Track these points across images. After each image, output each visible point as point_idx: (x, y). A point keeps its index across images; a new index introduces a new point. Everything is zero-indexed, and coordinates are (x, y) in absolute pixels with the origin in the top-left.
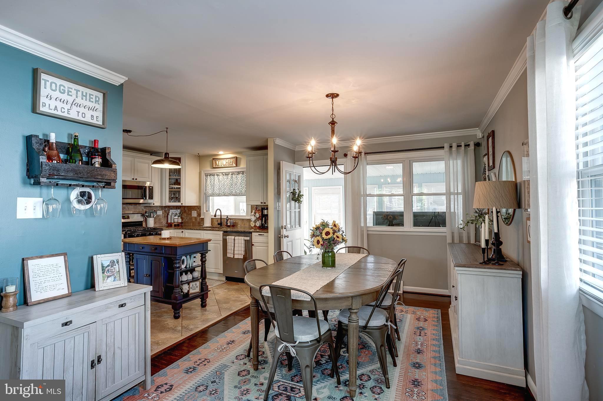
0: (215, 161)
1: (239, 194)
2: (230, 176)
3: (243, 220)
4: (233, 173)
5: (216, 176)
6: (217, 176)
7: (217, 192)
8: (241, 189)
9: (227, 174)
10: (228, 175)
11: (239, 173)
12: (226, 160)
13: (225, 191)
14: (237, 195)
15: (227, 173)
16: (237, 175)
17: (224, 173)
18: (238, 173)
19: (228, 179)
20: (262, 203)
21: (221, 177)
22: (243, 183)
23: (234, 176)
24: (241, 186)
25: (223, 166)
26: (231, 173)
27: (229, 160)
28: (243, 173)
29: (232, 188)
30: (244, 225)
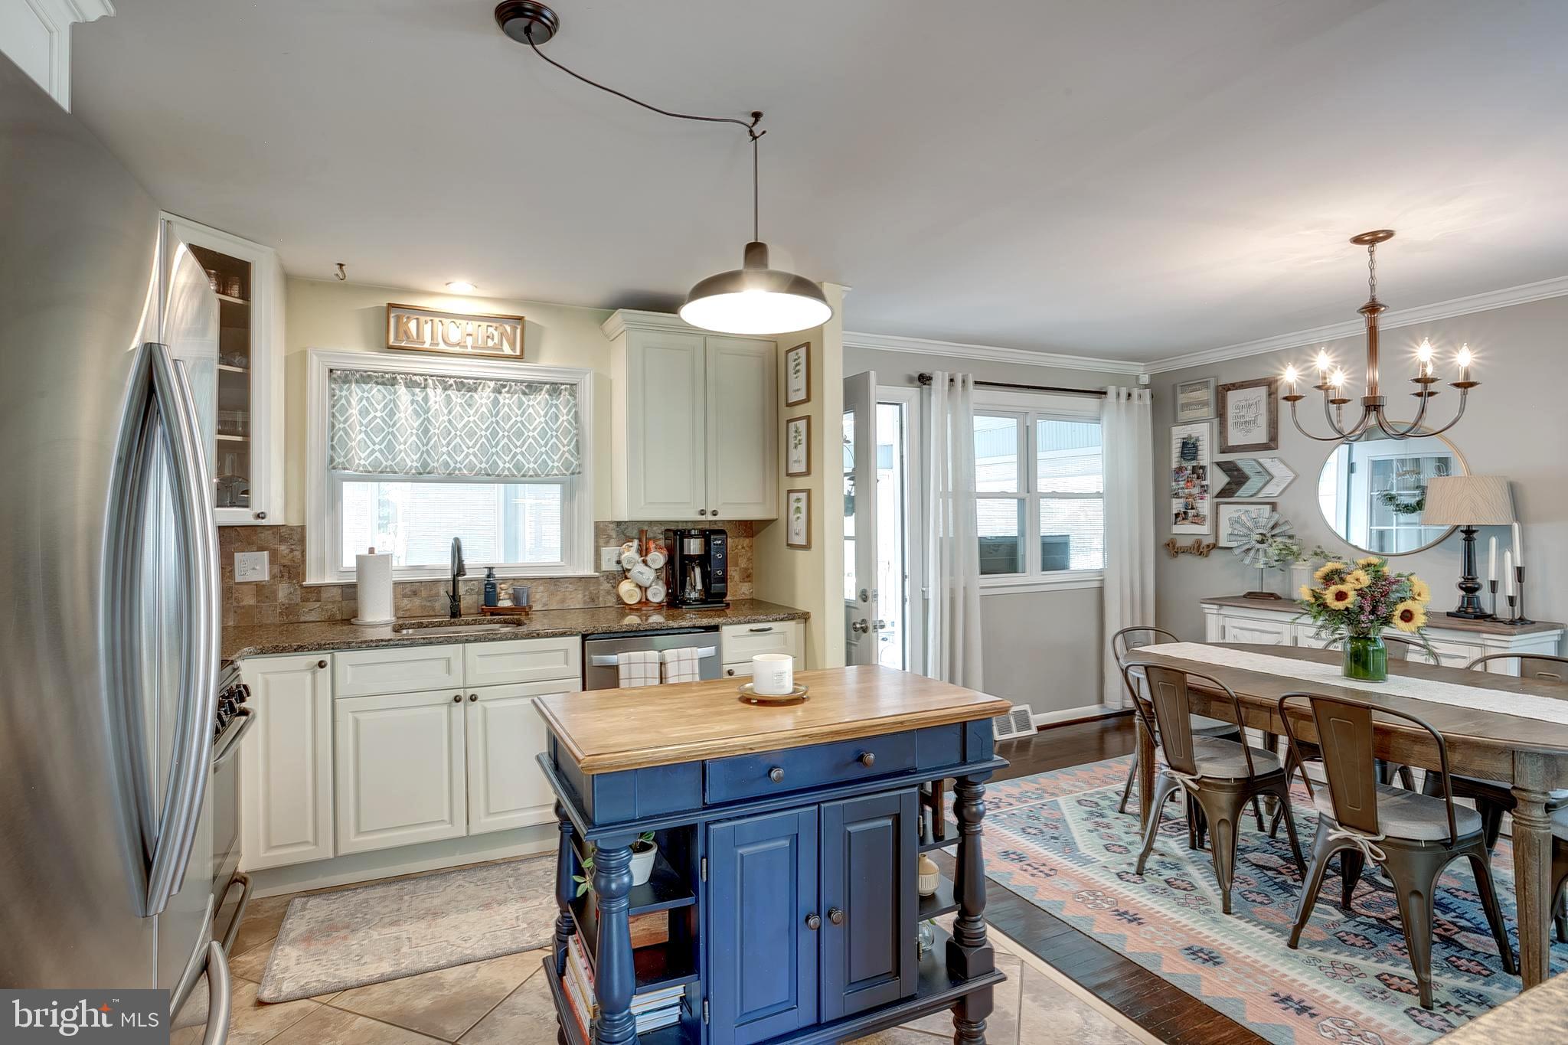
0: (398, 318)
1: (537, 475)
2: (485, 395)
3: (555, 581)
4: (501, 386)
5: (401, 389)
6: (407, 386)
7: (410, 464)
8: (544, 456)
9: (466, 386)
10: (473, 389)
11: (532, 387)
12: (464, 322)
13: (459, 459)
15: (471, 381)
16: (524, 393)
17: (451, 381)
18: (526, 387)
19: (470, 406)
20: (702, 513)
21: (436, 396)
22: (552, 430)
23: (504, 398)
25: (442, 347)
26: (492, 384)
27: (484, 324)
28: (555, 389)
29: (494, 450)
30: (563, 601)
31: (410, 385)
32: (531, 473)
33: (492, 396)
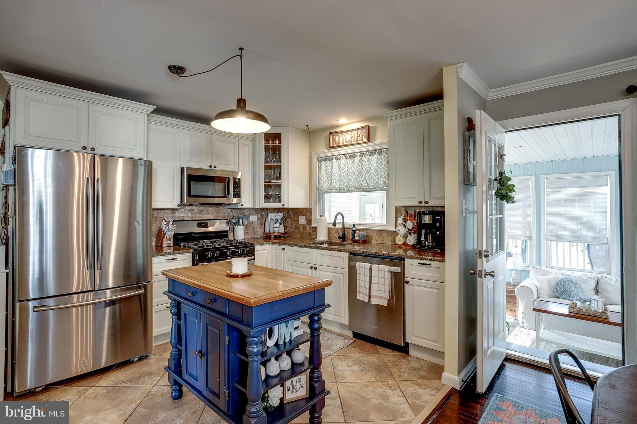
0: (333, 137)
1: (374, 188)
2: (357, 158)
3: (381, 232)
4: (363, 154)
5: (334, 161)
6: (336, 160)
7: (337, 186)
8: (377, 180)
9: (352, 156)
10: (354, 157)
11: (372, 152)
12: (350, 133)
13: (350, 184)
14: (371, 189)
15: (353, 154)
16: (370, 156)
17: (347, 155)
18: (370, 153)
19: (354, 163)
20: (420, 202)
21: (343, 161)
22: (380, 169)
23: (364, 159)
24: (378, 175)
25: (345, 143)
26: (359, 154)
27: (356, 132)
28: (380, 151)
29: (361, 179)
30: (383, 240)
31: (337, 159)
32: (372, 187)
33: (359, 158)
